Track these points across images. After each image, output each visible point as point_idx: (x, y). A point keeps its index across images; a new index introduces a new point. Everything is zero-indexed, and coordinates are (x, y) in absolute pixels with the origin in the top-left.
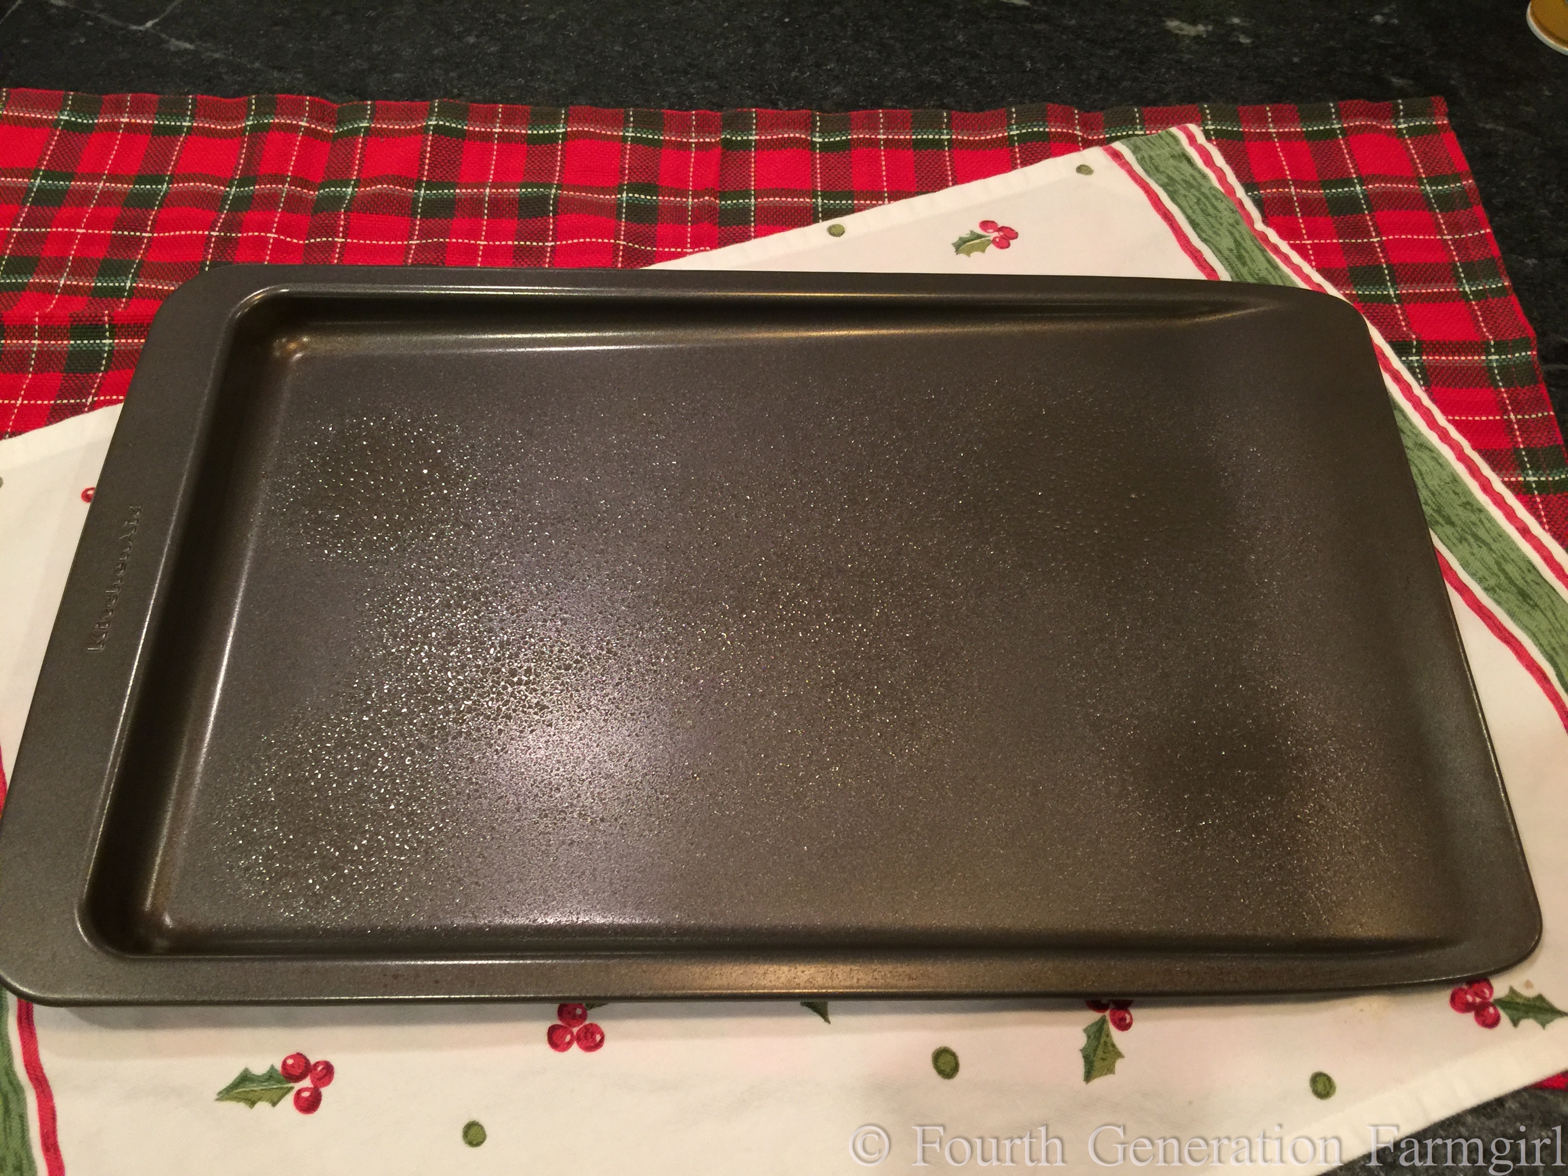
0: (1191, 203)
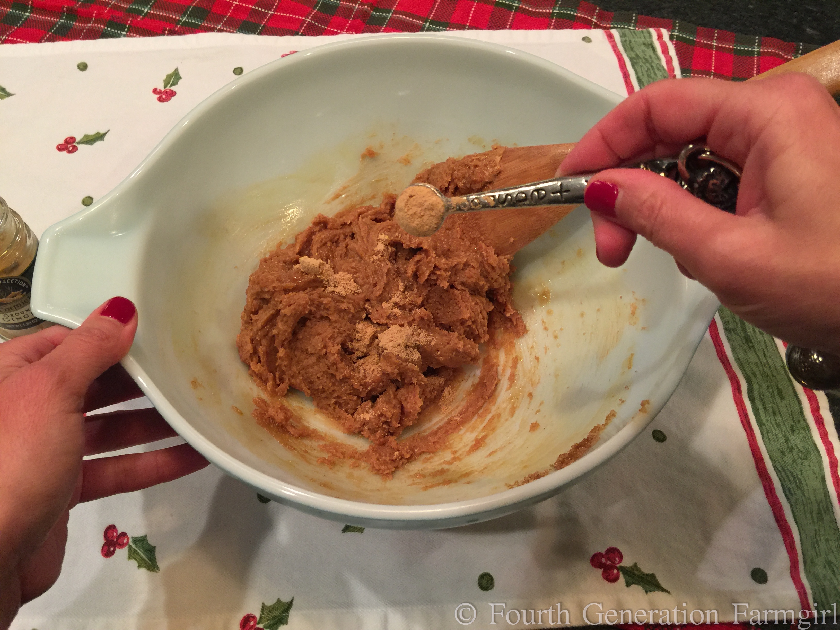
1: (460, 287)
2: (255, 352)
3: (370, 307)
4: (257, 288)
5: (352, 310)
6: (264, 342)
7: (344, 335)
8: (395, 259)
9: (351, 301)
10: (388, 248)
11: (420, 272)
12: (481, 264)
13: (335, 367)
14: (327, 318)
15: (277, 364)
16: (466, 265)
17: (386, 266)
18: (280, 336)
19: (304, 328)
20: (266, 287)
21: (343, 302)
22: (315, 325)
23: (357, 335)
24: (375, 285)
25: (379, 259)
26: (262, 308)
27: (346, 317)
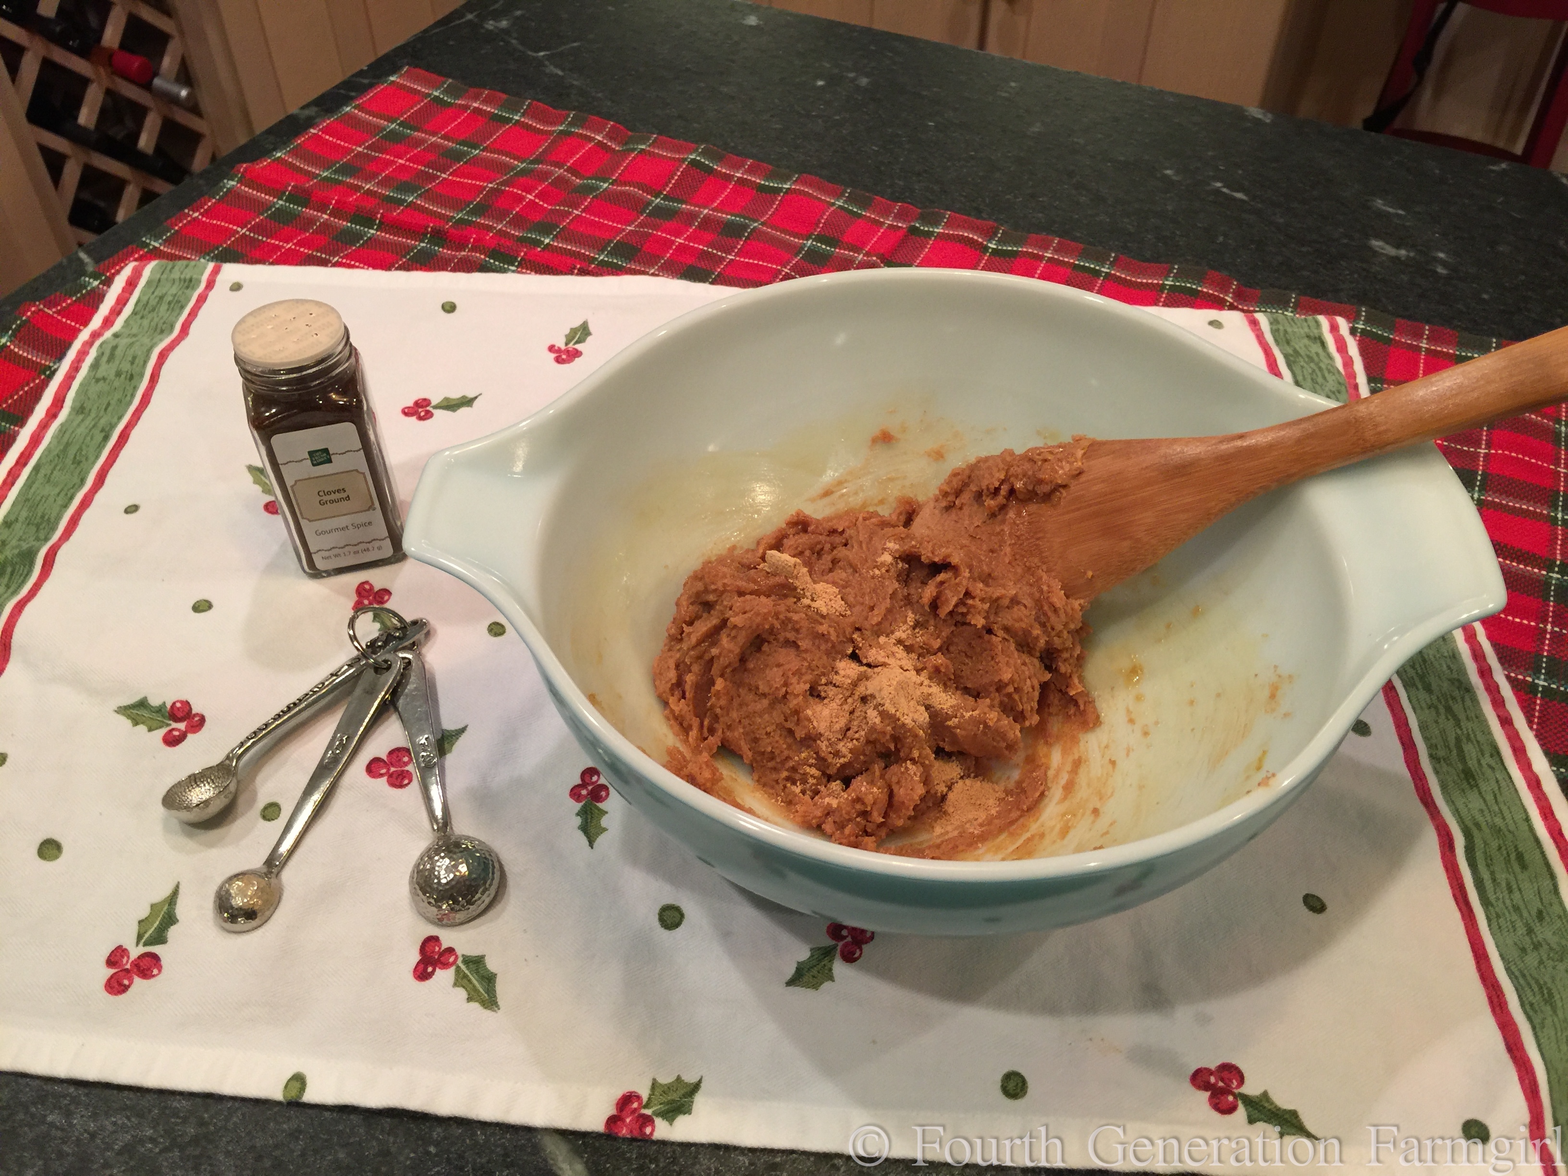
1: (1001, 633)
2: (679, 684)
3: (859, 639)
4: (700, 586)
5: (833, 637)
6: (695, 668)
7: (816, 673)
8: (906, 582)
9: (833, 624)
10: (897, 563)
11: (943, 599)
12: (1038, 604)
13: (796, 717)
14: (795, 645)
15: (709, 704)
16: (1015, 601)
17: (893, 585)
18: (721, 659)
19: (758, 655)
20: (713, 583)
21: (821, 624)
22: (775, 651)
23: (835, 677)
24: (872, 608)
25: (882, 574)
26: (701, 617)
27: (823, 647)
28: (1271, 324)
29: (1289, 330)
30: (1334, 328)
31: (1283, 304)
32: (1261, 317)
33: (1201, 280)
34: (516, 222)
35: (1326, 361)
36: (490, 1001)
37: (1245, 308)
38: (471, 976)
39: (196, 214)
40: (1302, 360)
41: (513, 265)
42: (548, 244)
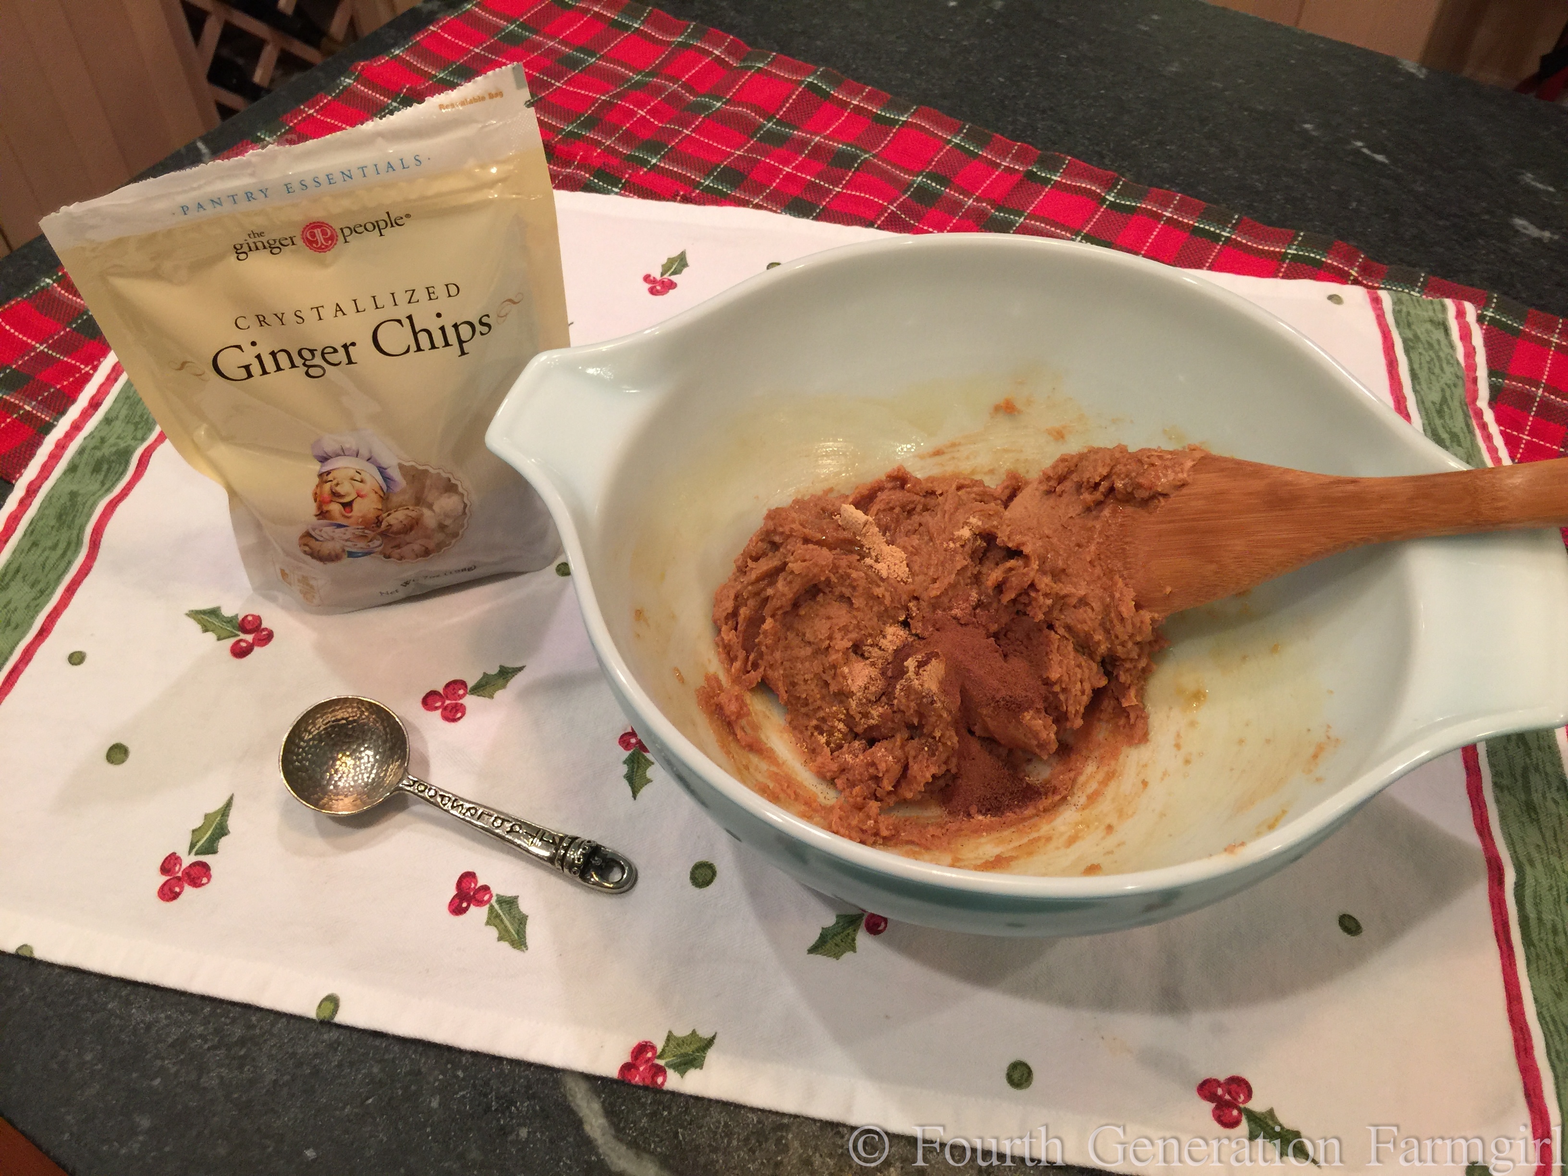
0: (1423, 361)
1: (1061, 630)
3: (914, 608)
8: (980, 559)
10: (975, 540)
11: (1008, 585)
12: (1107, 608)
15: (757, 641)
17: (962, 561)
18: (775, 601)
19: (812, 603)
20: (782, 526)
21: (878, 586)
22: (828, 603)
23: (882, 640)
25: (956, 548)
26: (766, 554)
27: (876, 609)
28: (1394, 303)
29: (1412, 312)
30: (1461, 314)
31: (1409, 282)
32: (1384, 295)
33: (1327, 249)
34: (625, 139)
35: (1447, 350)
36: (519, 941)
37: (1370, 284)
38: (503, 916)
39: (311, 111)
40: (1421, 346)
41: (617, 187)
42: (655, 164)
